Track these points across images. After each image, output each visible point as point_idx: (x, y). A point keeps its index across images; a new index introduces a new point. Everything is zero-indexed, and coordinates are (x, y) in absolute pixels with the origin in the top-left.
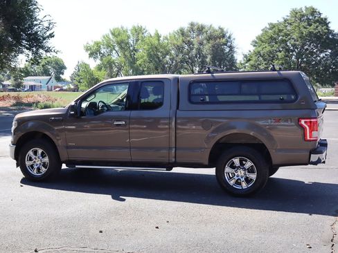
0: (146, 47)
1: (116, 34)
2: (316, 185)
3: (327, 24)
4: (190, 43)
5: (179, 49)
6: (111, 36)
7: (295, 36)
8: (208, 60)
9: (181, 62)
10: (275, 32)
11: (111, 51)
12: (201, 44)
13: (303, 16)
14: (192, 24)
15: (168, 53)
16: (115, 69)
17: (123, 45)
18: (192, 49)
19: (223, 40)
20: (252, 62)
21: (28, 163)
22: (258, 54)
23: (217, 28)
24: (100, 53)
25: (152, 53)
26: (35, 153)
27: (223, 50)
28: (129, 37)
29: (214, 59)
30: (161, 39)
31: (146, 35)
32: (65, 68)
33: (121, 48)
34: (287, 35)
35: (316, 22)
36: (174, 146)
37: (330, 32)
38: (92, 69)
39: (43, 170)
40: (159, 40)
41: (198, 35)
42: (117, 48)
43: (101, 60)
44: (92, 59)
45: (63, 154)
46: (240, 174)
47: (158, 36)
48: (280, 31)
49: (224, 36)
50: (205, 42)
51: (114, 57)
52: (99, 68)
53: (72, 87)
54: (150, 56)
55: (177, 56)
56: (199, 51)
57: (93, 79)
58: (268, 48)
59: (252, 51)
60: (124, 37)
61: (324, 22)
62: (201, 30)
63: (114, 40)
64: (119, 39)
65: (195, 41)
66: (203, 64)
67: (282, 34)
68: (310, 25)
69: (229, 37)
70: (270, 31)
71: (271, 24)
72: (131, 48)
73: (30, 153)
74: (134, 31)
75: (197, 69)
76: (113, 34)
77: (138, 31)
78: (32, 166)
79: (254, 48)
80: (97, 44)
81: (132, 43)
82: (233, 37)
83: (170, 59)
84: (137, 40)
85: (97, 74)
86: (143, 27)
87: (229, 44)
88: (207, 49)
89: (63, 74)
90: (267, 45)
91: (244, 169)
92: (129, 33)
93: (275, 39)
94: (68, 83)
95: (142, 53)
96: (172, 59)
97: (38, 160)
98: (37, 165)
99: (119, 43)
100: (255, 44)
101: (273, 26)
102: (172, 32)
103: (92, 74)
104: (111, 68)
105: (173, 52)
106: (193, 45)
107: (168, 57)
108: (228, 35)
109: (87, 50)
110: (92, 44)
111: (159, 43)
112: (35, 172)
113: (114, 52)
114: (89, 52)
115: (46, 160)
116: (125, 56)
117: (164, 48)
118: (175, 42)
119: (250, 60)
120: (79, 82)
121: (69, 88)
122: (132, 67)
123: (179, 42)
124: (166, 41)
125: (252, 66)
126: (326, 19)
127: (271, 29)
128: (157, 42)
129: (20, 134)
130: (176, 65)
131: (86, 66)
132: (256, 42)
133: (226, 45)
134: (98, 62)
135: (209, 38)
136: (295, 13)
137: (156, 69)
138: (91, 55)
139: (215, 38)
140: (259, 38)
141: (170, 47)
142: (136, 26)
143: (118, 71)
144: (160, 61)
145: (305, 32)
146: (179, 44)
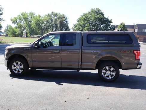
0: (35, 20)
1: (23, 15)
2: (130, 76)
3: (103, 15)
4: (51, 19)
5: (48, 21)
6: (21, 16)
7: (93, 18)
8: (58, 26)
9: (48, 26)
10: (85, 17)
11: (21, 21)
12: (56, 20)
13: (95, 11)
14: (53, 13)
15: (43, 23)
16: (23, 28)
17: (26, 19)
18: (52, 22)
19: (64, 19)
20: (77, 27)
21: (13, 68)
22: (79, 24)
23: (62, 14)
24: (17, 22)
25: (37, 23)
26: (17, 64)
27: (64, 23)
28: (28, 16)
29: (61, 26)
30: (41, 17)
31: (35, 16)
32: (2, 27)
33: (25, 20)
34: (90, 18)
35: (100, 14)
36: (81, 61)
37: (105, 18)
38: (13, 28)
39: (21, 71)
40: (40, 18)
41: (55, 17)
42: (23, 20)
43: (17, 24)
44: (13, 24)
45: (30, 64)
46: (108, 73)
47: (40, 16)
48: (87, 16)
49: (64, 18)
50: (57, 19)
51: (22, 23)
52: (16, 28)
53: (5, 35)
54: (36, 23)
55: (47, 24)
56: (55, 23)
57: (14, 32)
58: (83, 23)
59: (77, 24)
60: (26, 16)
61: (102, 14)
62: (56, 15)
63: (22, 17)
64: (24, 17)
65: (54, 19)
66: (56, 28)
67: (88, 18)
68: (98, 15)
69: (66, 18)
70: (84, 16)
71: (84, 14)
72: (29, 20)
73: (15, 64)
74: (30, 14)
75: (54, 29)
76: (22, 15)
77: (32, 14)
78: (15, 70)
79: (78, 22)
80: (15, 18)
81: (29, 18)
82: (67, 18)
83: (44, 25)
84: (31, 18)
85: (15, 30)
86: (34, 13)
87: (66, 20)
88: (58, 22)
89: (1, 29)
90: (82, 21)
91: (111, 71)
92: (28, 15)
93: (86, 19)
94: (3, 33)
95: (33, 23)
96: (45, 25)
97: (18, 67)
98: (18, 69)
99: (25, 18)
100: (78, 21)
101: (85, 15)
102: (45, 15)
103: (13, 30)
104: (21, 28)
105: (45, 23)
106: (53, 20)
107: (43, 24)
108: (66, 17)
109: (12, 20)
110: (13, 18)
111: (40, 19)
112: (17, 72)
113: (22, 21)
114: (12, 21)
115: (22, 67)
116: (27, 24)
117: (42, 21)
118: (46, 19)
119: (76, 27)
120: (8, 33)
121: (4, 35)
122: (29, 28)
123: (48, 19)
124: (43, 18)
125: (77, 29)
126: (103, 13)
127: (84, 15)
128: (39, 18)
129: (10, 55)
130: (46, 28)
131: (11, 27)
132: (78, 20)
133: (65, 21)
134: (16, 25)
135: (59, 18)
136: (92, 10)
137: (39, 29)
138: (13, 22)
139: (61, 18)
140: (79, 19)
141: (44, 21)
142: (31, 12)
143: (24, 29)
144: (40, 26)
145: (96, 17)
146: (47, 20)
